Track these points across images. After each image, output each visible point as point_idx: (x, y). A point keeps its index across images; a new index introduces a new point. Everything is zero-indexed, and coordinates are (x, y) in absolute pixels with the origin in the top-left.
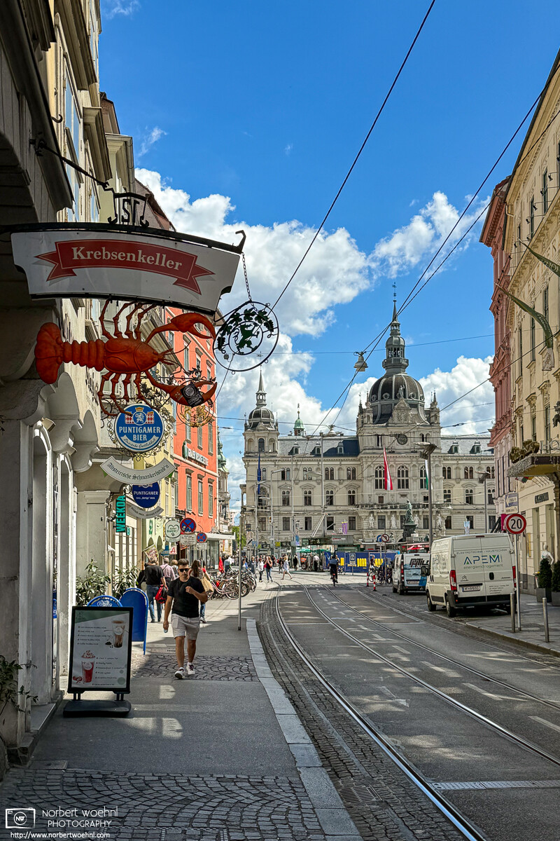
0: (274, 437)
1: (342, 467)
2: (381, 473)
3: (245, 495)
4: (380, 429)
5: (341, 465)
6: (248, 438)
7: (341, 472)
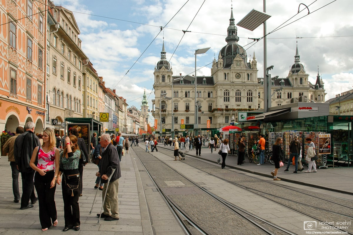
0: (170, 75)
1: (206, 91)
2: (227, 93)
3: (154, 105)
4: (227, 71)
5: (204, 90)
6: (156, 75)
7: (205, 93)
